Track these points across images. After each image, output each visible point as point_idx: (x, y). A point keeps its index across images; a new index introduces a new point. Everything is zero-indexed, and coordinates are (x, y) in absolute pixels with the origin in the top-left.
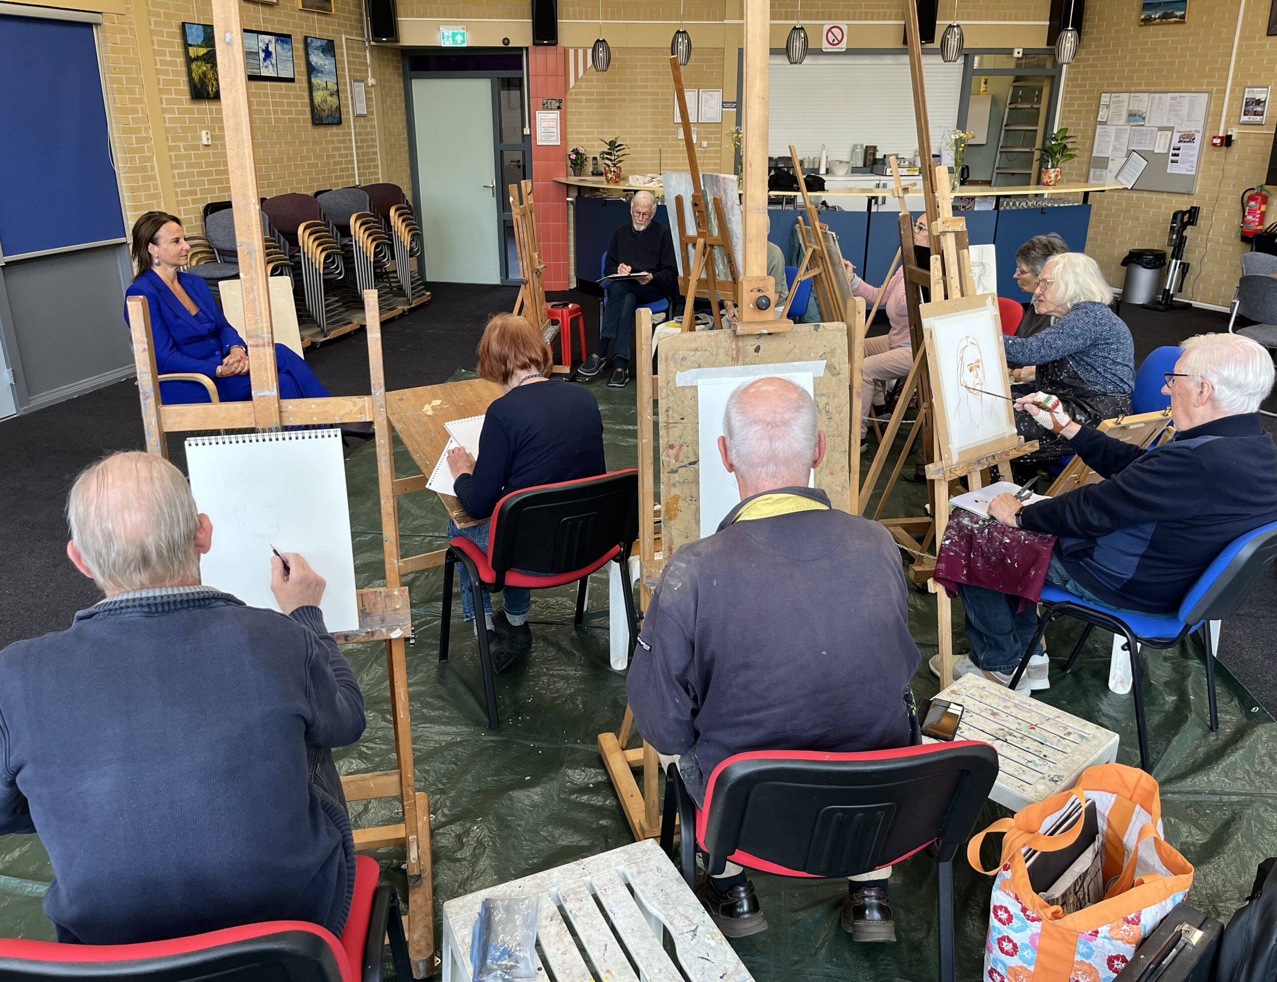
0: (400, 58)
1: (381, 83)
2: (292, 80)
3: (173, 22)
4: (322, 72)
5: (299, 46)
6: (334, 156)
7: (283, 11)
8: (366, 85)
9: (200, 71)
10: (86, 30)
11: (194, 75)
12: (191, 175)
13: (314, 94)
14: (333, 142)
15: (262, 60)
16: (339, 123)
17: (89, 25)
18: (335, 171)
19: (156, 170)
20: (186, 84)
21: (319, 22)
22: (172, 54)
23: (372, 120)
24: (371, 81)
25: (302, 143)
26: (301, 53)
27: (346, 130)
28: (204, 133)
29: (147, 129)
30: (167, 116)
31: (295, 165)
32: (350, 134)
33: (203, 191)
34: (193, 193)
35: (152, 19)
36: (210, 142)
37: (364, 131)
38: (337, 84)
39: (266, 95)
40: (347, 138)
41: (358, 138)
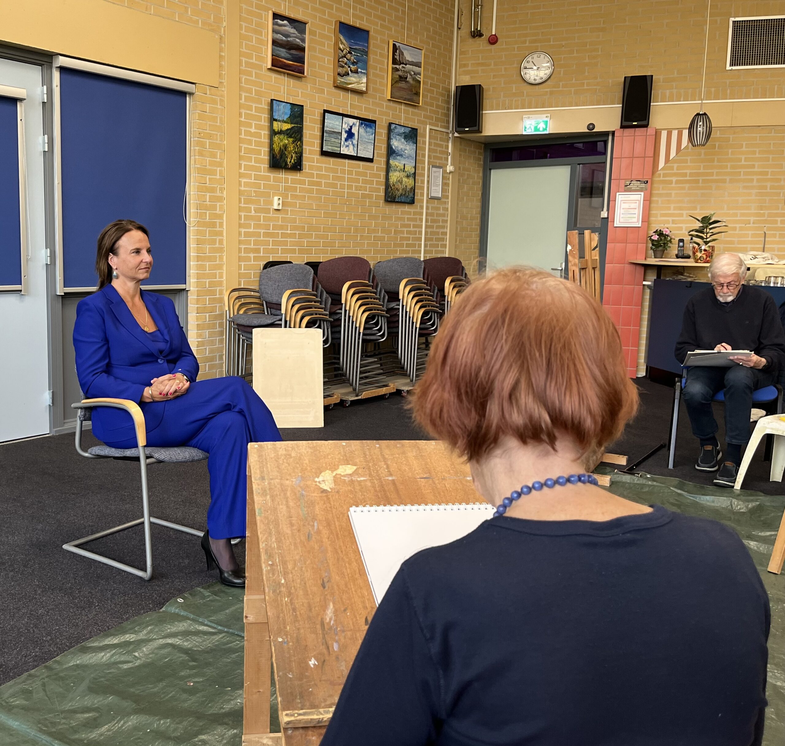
0: (482, 151)
1: (459, 171)
2: (371, 160)
3: (263, 99)
4: (401, 155)
5: (382, 131)
6: (402, 232)
7: (371, 100)
8: (445, 172)
9: (281, 144)
10: (179, 98)
11: (275, 146)
12: (258, 235)
13: (391, 174)
14: (403, 219)
15: (343, 139)
16: (412, 202)
17: (183, 94)
18: (402, 245)
19: (225, 227)
20: (267, 153)
21: (406, 112)
22: (257, 127)
23: (445, 203)
24: (450, 168)
25: (371, 217)
26: (384, 137)
27: (418, 210)
28: (276, 198)
29: (222, 190)
30: (243, 180)
31: (361, 236)
32: (421, 214)
33: (266, 251)
34: (257, 251)
35: (243, 95)
36: (280, 208)
37: (435, 212)
38: (415, 167)
39: (343, 172)
40: (418, 217)
41: (430, 218)
